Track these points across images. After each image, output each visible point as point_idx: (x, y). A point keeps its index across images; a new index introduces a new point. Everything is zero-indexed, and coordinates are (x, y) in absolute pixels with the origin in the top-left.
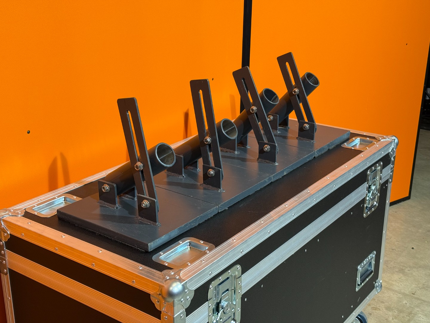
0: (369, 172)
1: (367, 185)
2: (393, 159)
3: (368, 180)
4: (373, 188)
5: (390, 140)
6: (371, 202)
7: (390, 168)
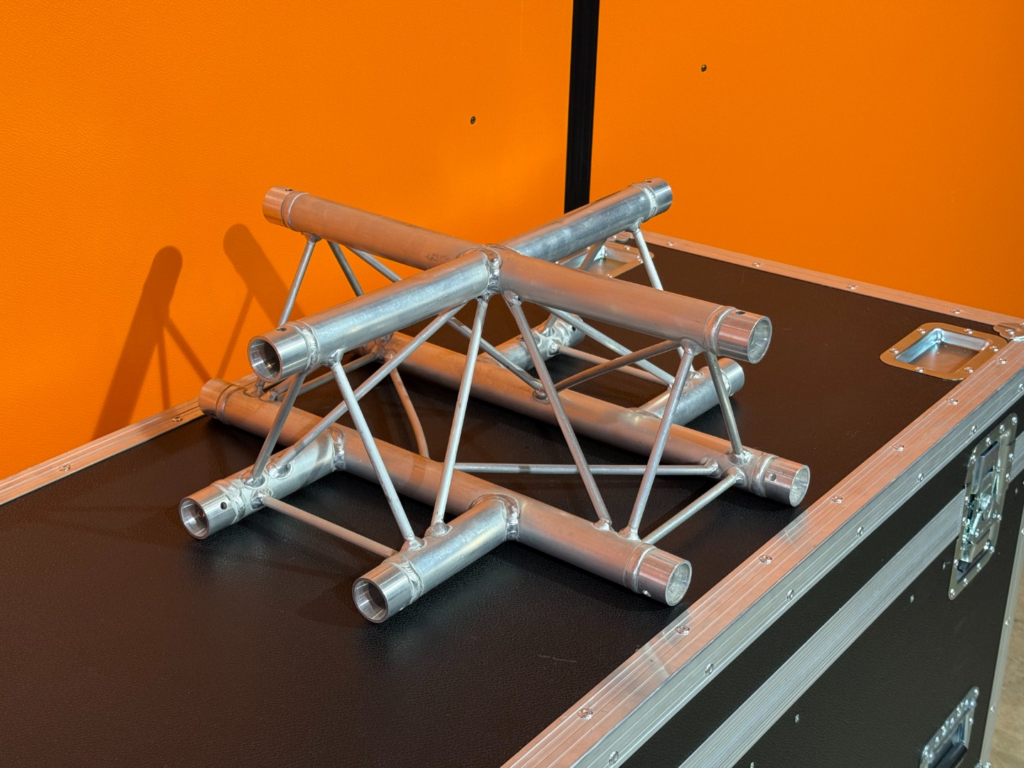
0: (973, 457)
1: (967, 498)
3: (969, 484)
4: (985, 502)
6: (974, 550)
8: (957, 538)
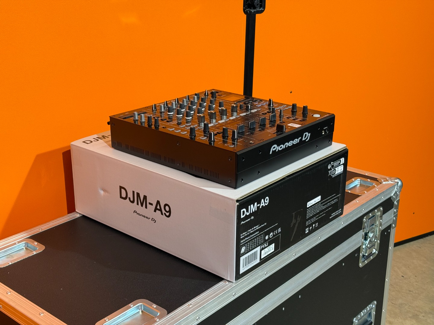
0: (364, 219)
1: (363, 233)
2: (396, 203)
3: (363, 229)
4: (371, 235)
5: (392, 183)
6: (368, 251)
7: (393, 213)
8: (361, 246)
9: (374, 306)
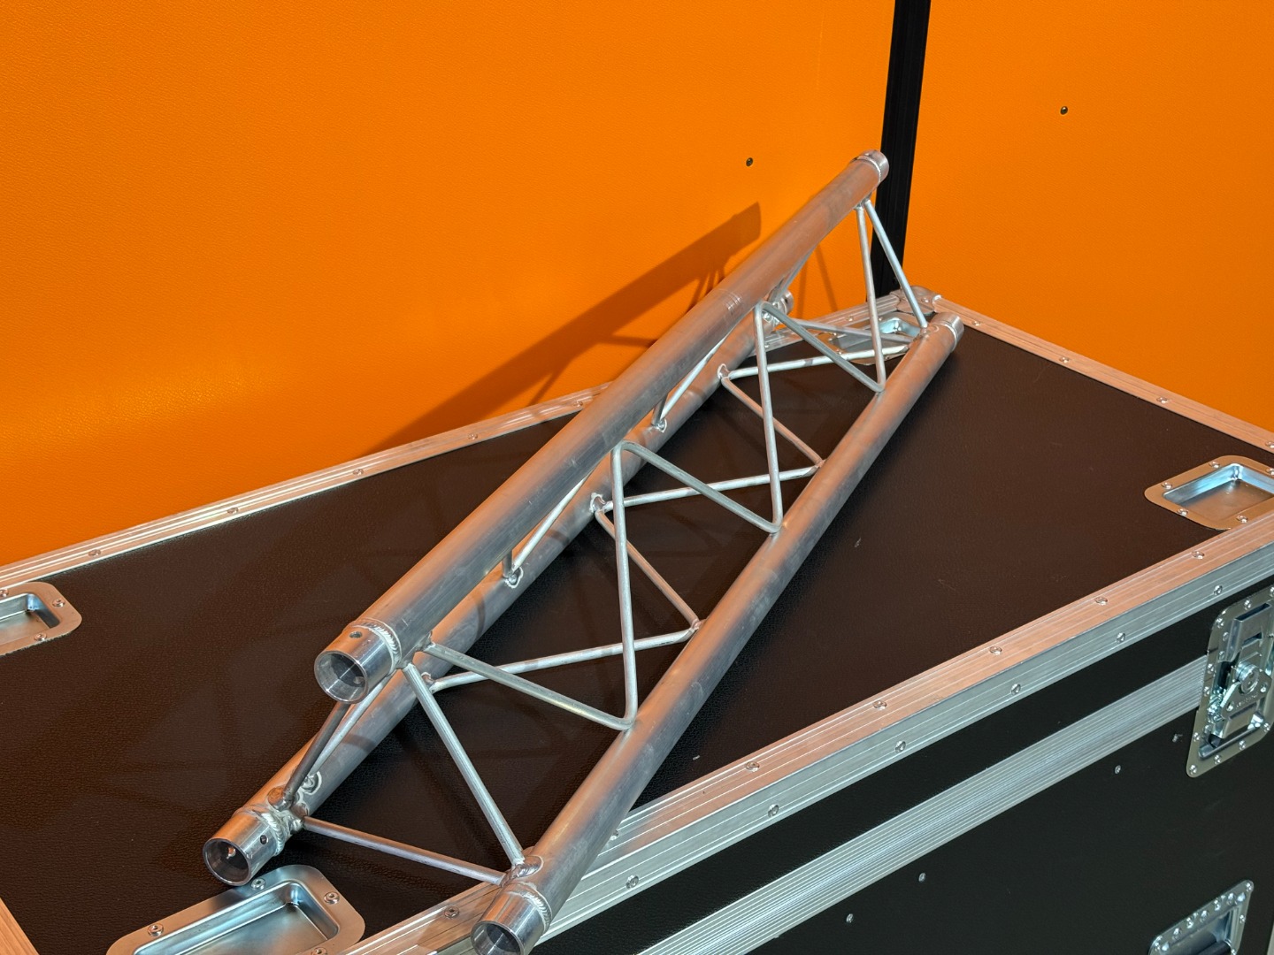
0: (1219, 620)
3: (1211, 651)
4: (1243, 670)
6: (1228, 724)
8: (1197, 708)
9: (1241, 898)
